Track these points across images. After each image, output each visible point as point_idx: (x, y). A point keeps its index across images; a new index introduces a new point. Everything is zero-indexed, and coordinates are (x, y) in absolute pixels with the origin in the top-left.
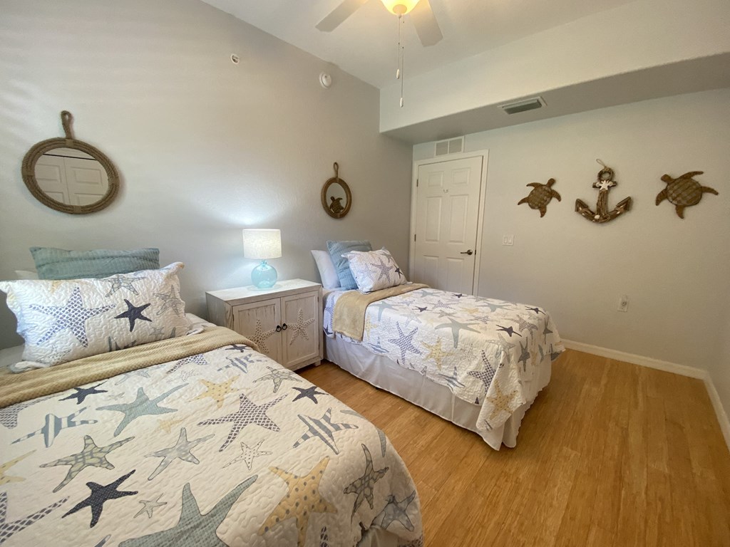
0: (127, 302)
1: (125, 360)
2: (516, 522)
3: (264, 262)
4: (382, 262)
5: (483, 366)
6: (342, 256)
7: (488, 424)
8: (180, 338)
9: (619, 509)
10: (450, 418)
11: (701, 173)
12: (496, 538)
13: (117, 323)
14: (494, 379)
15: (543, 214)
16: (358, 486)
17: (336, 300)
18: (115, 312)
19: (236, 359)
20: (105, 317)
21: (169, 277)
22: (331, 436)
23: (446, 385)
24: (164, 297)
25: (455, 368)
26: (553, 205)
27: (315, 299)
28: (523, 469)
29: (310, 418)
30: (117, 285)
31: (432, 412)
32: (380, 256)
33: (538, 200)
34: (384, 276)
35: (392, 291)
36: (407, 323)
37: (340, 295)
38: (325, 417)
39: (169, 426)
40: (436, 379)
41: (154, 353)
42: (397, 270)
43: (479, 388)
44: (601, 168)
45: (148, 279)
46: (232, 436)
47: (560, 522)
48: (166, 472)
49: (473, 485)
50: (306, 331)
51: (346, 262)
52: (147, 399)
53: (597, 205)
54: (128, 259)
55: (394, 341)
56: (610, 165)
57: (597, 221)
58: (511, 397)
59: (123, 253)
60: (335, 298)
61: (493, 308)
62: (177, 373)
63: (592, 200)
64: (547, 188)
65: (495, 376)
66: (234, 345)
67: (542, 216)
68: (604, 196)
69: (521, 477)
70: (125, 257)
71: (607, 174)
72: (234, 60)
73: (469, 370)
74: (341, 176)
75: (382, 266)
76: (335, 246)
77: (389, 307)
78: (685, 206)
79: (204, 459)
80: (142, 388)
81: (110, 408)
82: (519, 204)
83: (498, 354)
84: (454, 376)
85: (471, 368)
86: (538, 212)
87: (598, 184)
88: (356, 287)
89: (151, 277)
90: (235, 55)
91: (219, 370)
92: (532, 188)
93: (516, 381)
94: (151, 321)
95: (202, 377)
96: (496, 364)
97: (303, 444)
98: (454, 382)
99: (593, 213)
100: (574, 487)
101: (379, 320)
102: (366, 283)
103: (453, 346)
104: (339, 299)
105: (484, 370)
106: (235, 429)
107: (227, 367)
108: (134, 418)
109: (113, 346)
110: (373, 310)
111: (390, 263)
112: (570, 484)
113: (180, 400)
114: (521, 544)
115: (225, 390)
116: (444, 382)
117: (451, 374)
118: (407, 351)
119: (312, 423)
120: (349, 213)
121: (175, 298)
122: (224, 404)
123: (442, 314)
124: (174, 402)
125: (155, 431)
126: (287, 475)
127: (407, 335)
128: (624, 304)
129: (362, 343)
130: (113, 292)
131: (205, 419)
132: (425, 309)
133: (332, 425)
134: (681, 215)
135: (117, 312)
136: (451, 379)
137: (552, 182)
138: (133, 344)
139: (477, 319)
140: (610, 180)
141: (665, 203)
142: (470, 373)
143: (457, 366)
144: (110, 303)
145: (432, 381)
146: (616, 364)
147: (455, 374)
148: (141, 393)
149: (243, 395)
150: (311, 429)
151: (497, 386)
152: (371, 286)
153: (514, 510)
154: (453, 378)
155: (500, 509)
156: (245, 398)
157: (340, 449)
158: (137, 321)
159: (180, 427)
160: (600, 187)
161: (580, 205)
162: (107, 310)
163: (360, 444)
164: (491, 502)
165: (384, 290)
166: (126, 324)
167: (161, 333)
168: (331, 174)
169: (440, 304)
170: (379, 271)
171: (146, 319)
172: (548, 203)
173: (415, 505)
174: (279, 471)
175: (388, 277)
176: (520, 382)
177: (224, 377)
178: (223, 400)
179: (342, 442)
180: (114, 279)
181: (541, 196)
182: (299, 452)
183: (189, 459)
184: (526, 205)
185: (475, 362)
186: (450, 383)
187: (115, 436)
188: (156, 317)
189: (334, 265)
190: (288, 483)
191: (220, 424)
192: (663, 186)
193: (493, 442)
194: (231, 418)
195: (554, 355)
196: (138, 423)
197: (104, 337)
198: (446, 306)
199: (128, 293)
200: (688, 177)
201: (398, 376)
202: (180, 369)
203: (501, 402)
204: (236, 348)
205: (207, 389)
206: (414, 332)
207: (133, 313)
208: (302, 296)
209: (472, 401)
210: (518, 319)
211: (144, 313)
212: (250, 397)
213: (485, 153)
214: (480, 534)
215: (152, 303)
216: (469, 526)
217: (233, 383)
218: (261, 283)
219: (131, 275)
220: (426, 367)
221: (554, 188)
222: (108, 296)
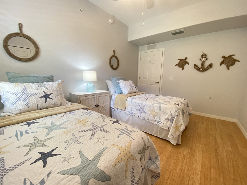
0: (44, 92)
1: (44, 113)
2: (186, 168)
3: (91, 83)
4: (131, 84)
5: (170, 116)
6: (117, 82)
7: (173, 136)
8: (64, 106)
9: (219, 162)
10: (158, 135)
11: (234, 55)
12: (181, 173)
13: (41, 99)
14: (174, 121)
15: (183, 69)
16: (142, 151)
17: (115, 97)
18: (40, 95)
19: (86, 113)
20: (36, 97)
21: (59, 84)
22: (130, 134)
23: (156, 124)
24: (58, 91)
25: (160, 118)
26: (186, 66)
27: (108, 96)
28: (185, 151)
29: (120, 129)
30: (40, 86)
31: (151, 134)
32: (130, 82)
33: (182, 64)
34: (132, 89)
35: (135, 94)
36: (142, 103)
37: (117, 95)
38: (125, 128)
39: (67, 133)
40: (153, 122)
41: (55, 111)
42: (136, 87)
43: (169, 124)
44: (202, 54)
45: (51, 84)
46: (93, 135)
47: (201, 167)
48: (70, 147)
49: (169, 157)
50: (105, 107)
51: (118, 84)
52: (56, 125)
53: (201, 66)
54: (43, 78)
55: (137, 110)
56: (205, 53)
57: (201, 71)
58: (180, 126)
59: (40, 76)
60: (115, 96)
61: (170, 99)
62: (65, 117)
63: (199, 64)
64: (184, 61)
65: (175, 120)
66: (84, 109)
67: (183, 70)
68: (203, 63)
69: (185, 153)
70: (42, 77)
71: (204, 56)
72: (81, 11)
73: (165, 118)
74: (116, 55)
75: (131, 85)
76: (114, 79)
77: (135, 98)
78: (229, 66)
79: (84, 143)
80: (53, 122)
81: (42, 128)
82: (175, 66)
83: (176, 112)
84: (160, 121)
85: (166, 117)
86: (181, 69)
87: (201, 59)
88: (122, 93)
89: (52, 84)
90: (81, 9)
91: (81, 116)
92: (179, 61)
93: (182, 121)
94: (53, 99)
95: (75, 118)
96: (175, 115)
97: (121, 137)
98: (160, 122)
99: (200, 69)
100: (203, 156)
101: (132, 103)
102: (125, 91)
103: (159, 110)
104: (117, 96)
105: (171, 118)
106: (93, 133)
107: (84, 115)
108: (52, 130)
109: (39, 108)
110: (129, 100)
111: (133, 85)
112: (201, 155)
113: (69, 125)
114: (190, 175)
115: (85, 122)
116: (156, 123)
117: (158, 120)
118: (142, 113)
119: (122, 131)
120: (118, 68)
121: (61, 92)
122: (86, 126)
123: (154, 100)
124: (67, 126)
125: (62, 134)
126: (118, 146)
127: (142, 107)
128: (210, 98)
129: (125, 111)
130: (39, 88)
131: (80, 131)
132: (147, 99)
133: (129, 131)
134: (228, 69)
135: (41, 95)
136: (158, 122)
137: (186, 58)
138: (47, 108)
139: (166, 101)
140: (205, 57)
141: (223, 65)
142: (166, 119)
143: (160, 117)
144: (38, 92)
145: (151, 123)
146: (207, 118)
147: (160, 120)
148: (52, 123)
149: (92, 123)
150: (122, 132)
151: (175, 123)
152: (127, 92)
153: (185, 164)
154: (159, 121)
155: (180, 164)
156: (93, 124)
157: (135, 138)
158: (48, 99)
159: (72, 133)
160: (202, 60)
161: (196, 66)
162: (37, 94)
163: (140, 137)
164: (176, 162)
165: (132, 94)
166: (44, 100)
167: (56, 104)
168: (112, 54)
169: (151, 98)
170: (130, 87)
171: (51, 99)
172: (185, 65)
173: (158, 160)
174: (115, 145)
175: (133, 89)
176: (183, 121)
177: (83, 117)
178: (85, 124)
179: (134, 136)
180: (39, 84)
181: (182, 63)
182: (120, 139)
183: (78, 143)
184: (177, 66)
185: (167, 115)
186: (158, 123)
187: (46, 136)
188: (55, 98)
189: (114, 86)
190: (119, 149)
191: (86, 132)
192: (222, 59)
193: (174, 142)
194: (90, 130)
195: (190, 114)
196: (54, 132)
197: (36, 104)
198: (154, 98)
199: (45, 89)
200: (230, 56)
201: (138, 122)
202: (66, 116)
203: (177, 128)
204: (84, 110)
205: (78, 122)
206: (145, 106)
207: (47, 96)
208: (104, 95)
209: (167, 129)
210: (179, 101)
211: (50, 96)
212: (95, 124)
213: (164, 49)
214: (175, 172)
215: (53, 93)
216: (171, 169)
217: (87, 120)
218: (89, 90)
219: (45, 83)
220: (149, 118)
221: (187, 60)
222: (37, 89)
